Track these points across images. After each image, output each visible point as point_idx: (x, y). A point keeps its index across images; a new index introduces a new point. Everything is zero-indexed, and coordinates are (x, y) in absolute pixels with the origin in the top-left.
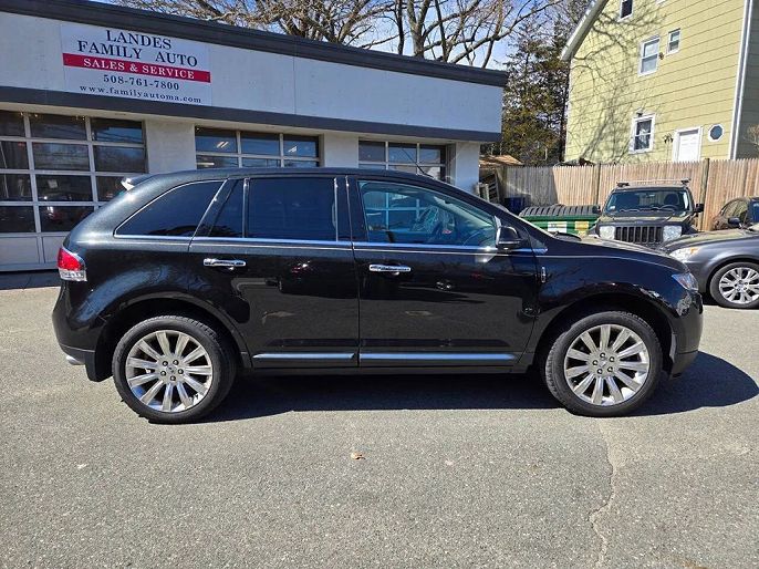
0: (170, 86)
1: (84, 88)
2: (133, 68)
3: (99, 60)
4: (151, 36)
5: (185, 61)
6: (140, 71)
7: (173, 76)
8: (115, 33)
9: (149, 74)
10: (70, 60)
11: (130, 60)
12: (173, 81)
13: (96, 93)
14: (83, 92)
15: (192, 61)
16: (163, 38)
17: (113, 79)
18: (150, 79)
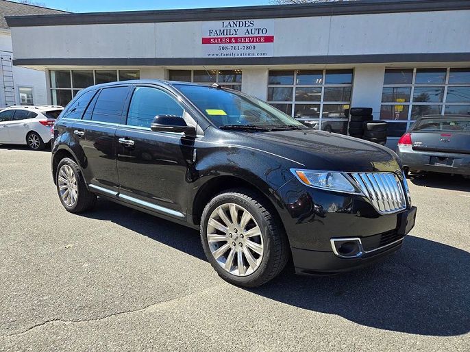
0: (250, 48)
1: (209, 55)
2: (233, 41)
3: (217, 39)
4: (244, 21)
5: (260, 31)
6: (236, 42)
7: (253, 42)
8: (226, 23)
9: (241, 42)
10: (206, 41)
11: (232, 36)
12: (252, 44)
13: (215, 57)
14: (209, 57)
15: (264, 31)
16: (249, 20)
17: (223, 48)
18: (241, 45)
